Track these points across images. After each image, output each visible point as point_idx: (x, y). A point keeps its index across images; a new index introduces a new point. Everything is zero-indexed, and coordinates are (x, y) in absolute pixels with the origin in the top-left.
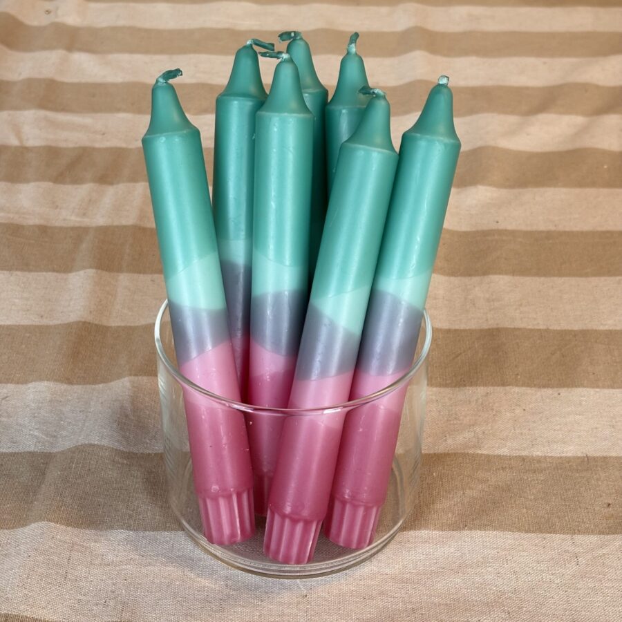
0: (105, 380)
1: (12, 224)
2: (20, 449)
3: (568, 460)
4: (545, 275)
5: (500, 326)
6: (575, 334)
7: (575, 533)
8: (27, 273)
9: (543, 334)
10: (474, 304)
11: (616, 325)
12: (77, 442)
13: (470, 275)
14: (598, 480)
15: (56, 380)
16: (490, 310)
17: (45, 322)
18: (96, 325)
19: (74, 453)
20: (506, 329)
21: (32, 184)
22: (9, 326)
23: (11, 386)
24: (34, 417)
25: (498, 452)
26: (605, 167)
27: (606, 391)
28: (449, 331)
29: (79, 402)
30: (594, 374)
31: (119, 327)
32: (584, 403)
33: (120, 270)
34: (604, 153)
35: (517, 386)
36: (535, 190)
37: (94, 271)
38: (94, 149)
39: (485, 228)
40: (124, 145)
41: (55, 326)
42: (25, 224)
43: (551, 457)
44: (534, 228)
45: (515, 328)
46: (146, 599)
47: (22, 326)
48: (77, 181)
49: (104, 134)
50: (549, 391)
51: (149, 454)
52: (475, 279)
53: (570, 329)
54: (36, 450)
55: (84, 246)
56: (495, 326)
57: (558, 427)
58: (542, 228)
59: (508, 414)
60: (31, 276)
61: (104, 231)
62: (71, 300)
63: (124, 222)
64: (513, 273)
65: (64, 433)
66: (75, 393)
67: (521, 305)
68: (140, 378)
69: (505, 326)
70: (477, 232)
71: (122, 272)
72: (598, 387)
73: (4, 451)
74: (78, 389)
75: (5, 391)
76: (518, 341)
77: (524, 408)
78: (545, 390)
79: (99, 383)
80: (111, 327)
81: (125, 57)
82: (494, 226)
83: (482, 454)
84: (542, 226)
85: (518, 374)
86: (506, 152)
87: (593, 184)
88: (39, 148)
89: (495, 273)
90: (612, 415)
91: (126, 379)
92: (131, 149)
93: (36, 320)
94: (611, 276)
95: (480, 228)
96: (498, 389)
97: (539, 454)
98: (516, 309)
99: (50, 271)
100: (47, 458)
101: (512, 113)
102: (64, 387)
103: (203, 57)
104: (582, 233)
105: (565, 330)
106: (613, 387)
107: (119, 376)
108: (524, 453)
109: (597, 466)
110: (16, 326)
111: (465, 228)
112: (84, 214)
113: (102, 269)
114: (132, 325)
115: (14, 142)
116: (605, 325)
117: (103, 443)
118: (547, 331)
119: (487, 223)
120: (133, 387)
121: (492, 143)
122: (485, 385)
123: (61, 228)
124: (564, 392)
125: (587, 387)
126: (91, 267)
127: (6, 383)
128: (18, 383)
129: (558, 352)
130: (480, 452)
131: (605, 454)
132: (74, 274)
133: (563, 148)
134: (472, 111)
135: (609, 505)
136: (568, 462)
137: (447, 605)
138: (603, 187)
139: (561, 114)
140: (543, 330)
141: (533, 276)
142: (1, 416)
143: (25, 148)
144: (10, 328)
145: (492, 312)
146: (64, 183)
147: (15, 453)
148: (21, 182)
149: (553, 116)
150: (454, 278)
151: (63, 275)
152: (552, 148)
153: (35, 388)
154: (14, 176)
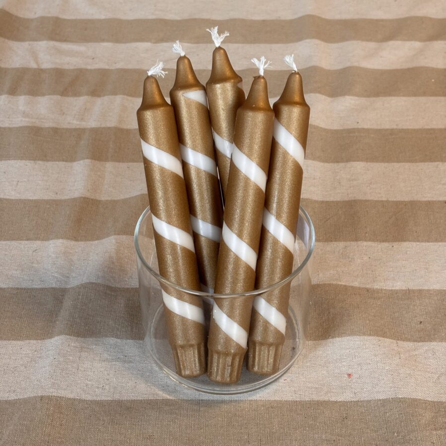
0: (98, 238)
1: (35, 127)
2: (46, 286)
3: (396, 292)
4: (388, 162)
6: (405, 204)
7: (398, 340)
8: (46, 162)
9: (384, 204)
10: (340, 183)
11: (433, 197)
12: (82, 281)
13: (338, 162)
14: (414, 305)
15: (68, 239)
16: (350, 187)
17: (59, 197)
18: (92, 199)
19: (80, 288)
20: (361, 201)
21: (47, 97)
22: (36, 200)
23: (38, 243)
24: (55, 264)
25: (351, 284)
26: (433, 80)
27: (424, 244)
28: (322, 202)
29: (82, 253)
30: (416, 232)
31: (107, 201)
32: (408, 252)
33: (107, 160)
34: (433, 70)
35: (366, 241)
36: (384, 98)
37: (89, 160)
38: (87, 70)
39: (349, 127)
40: (107, 67)
41: (65, 200)
42: (43, 127)
43: (386, 289)
44: (383, 127)
45: (366, 200)
46: (128, 385)
47: (44, 200)
48: (76, 94)
49: (93, 59)
50: (386, 244)
51: (128, 288)
52: (342, 165)
53: (402, 200)
54: (56, 286)
55: (82, 142)
56: (353, 199)
57: (391, 269)
58: (388, 127)
59: (359, 260)
60: (49, 164)
61: (95, 131)
62: (75, 181)
63: (109, 125)
64: (367, 160)
65: (74, 275)
66: (80, 247)
67: (371, 183)
68: (121, 236)
69: (360, 199)
70: (344, 130)
71: (108, 161)
72: (418, 241)
73: (36, 287)
74: (82, 244)
75: (35, 245)
76: (367, 209)
77: (369, 256)
78: (384, 243)
79: (95, 240)
80: (102, 201)
82: (356, 126)
83: (341, 285)
84: (387, 125)
85: (366, 233)
86: (366, 71)
87: (424, 94)
88: (50, 69)
89: (355, 161)
90: (427, 261)
91: (112, 237)
92: (112, 70)
93: (53, 196)
94: (432, 162)
95: (346, 127)
96: (353, 243)
97: (378, 287)
98: (367, 186)
99: (61, 161)
100: (64, 291)
101: (371, 40)
102: (73, 243)
104: (414, 130)
105: (399, 201)
106: (428, 242)
107: (108, 235)
108: (368, 286)
109: (414, 296)
110: (40, 200)
111: (336, 127)
112: (82, 119)
113: (95, 160)
114: (116, 199)
115: (34, 65)
116: (426, 197)
117: (98, 282)
118: (388, 201)
119: (350, 124)
120: (117, 243)
121: (356, 64)
122: (345, 240)
123: (67, 129)
124: (396, 245)
125: (411, 241)
126: (87, 158)
127: (35, 240)
128: (43, 240)
129: (394, 217)
130: (340, 283)
131: (421, 288)
132: (77, 162)
133: (405, 66)
134: (343, 39)
135: (421, 322)
136: (396, 294)
137: (316, 388)
138: (431, 96)
139: (404, 40)
140: (385, 201)
141: (380, 162)
142: (32, 263)
143: (42, 70)
144: (36, 201)
145: (352, 188)
146: (68, 96)
147: (43, 288)
148: (39, 96)
149: (399, 43)
150: (327, 164)
151: (69, 164)
152: (398, 67)
153: (54, 244)
154: (34, 91)
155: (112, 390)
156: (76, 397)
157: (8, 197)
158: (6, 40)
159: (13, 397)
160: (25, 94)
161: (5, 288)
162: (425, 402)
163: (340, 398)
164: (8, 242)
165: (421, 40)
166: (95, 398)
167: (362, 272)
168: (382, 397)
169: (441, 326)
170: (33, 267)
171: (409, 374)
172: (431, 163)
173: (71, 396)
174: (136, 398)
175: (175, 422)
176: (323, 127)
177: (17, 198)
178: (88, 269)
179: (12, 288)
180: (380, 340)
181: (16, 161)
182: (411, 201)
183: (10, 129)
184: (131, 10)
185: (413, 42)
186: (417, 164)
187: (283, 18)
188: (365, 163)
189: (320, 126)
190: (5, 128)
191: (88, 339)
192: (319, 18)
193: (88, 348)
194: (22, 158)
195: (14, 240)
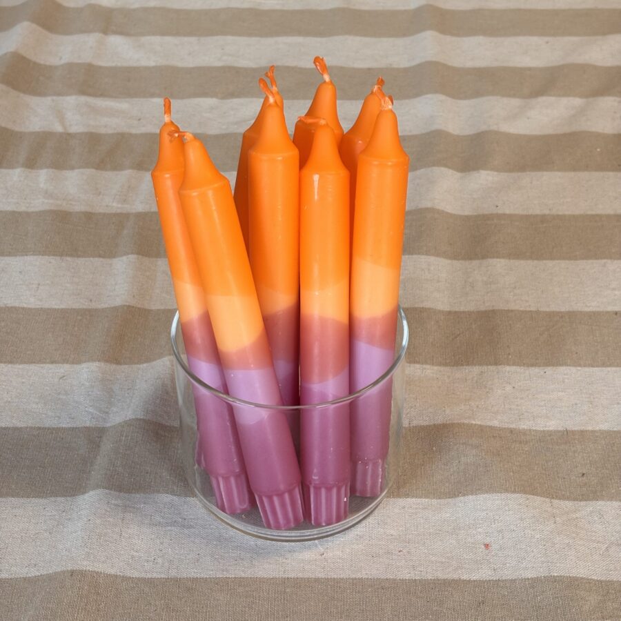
0: (148, 360)
1: (61, 211)
2: (79, 424)
3: (550, 433)
4: (537, 259)
5: (496, 308)
6: (561, 315)
7: (553, 498)
8: (76, 258)
9: (534, 316)
10: (473, 287)
11: (599, 307)
12: (126, 417)
13: (471, 259)
14: (574, 452)
15: (107, 361)
16: (488, 293)
17: (94, 305)
18: (138, 308)
19: (123, 427)
20: (501, 311)
21: (77, 171)
22: (63, 309)
23: (67, 366)
24: (89, 395)
25: (489, 423)
26: (598, 150)
27: (587, 369)
28: (450, 313)
29: (126, 380)
30: (577, 353)
31: (159, 310)
32: (566, 380)
34: (598, 136)
35: (508, 365)
36: (533, 174)
37: (135, 256)
38: (131, 135)
39: (486, 212)
41: (103, 309)
42: (71, 211)
43: (536, 430)
44: (530, 212)
45: (508, 310)
46: (188, 557)
47: (74, 309)
48: (117, 167)
49: (139, 120)
50: (536, 370)
52: (476, 263)
53: (558, 310)
54: (91, 425)
55: (125, 232)
56: (491, 309)
57: (543, 403)
58: (538, 212)
59: (499, 391)
60: (81, 261)
61: (143, 217)
62: (116, 284)
64: (510, 256)
65: (115, 409)
66: (123, 372)
67: (515, 288)
69: (500, 308)
70: (477, 216)
72: (580, 365)
73: (64, 426)
74: (125, 367)
75: (62, 371)
76: (510, 322)
77: (514, 385)
78: (533, 368)
79: (143, 363)
80: (152, 310)
81: (156, 39)
82: (495, 211)
83: (475, 425)
84: (536, 210)
85: (509, 354)
86: (508, 136)
87: (587, 168)
88: (82, 134)
89: (494, 257)
90: (590, 392)
91: (166, 358)
93: (86, 304)
94: (596, 259)
95: (481, 212)
96: (491, 368)
97: (525, 427)
98: (510, 292)
99: (96, 256)
100: (101, 431)
101: (514, 96)
102: (113, 367)
103: (230, 38)
105: (553, 312)
106: (593, 366)
107: (161, 356)
108: (513, 426)
109: (574, 439)
110: (68, 309)
111: (467, 212)
112: (125, 201)
113: (143, 255)
115: (58, 128)
116: (589, 307)
117: (148, 418)
118: (538, 312)
119: (487, 209)
120: (173, 365)
121: (494, 128)
122: (481, 364)
123: (104, 214)
124: (549, 370)
125: (570, 366)
126: (132, 253)
127: (63, 363)
128: (73, 363)
129: (546, 333)
130: (474, 422)
131: (583, 428)
132: (118, 259)
133: (560, 131)
134: (477, 94)
135: (583, 474)
136: (550, 436)
137: (442, 563)
138: (596, 170)
139: (559, 96)
140: (533, 311)
141: (527, 259)
142: (59, 394)
143: (69, 134)
144: (63, 311)
145: (489, 294)
146: (106, 170)
147: (73, 428)
148: (66, 169)
149: (552, 99)
150: (456, 261)
151: (108, 261)
152: (550, 131)
153: (88, 368)
154: (60, 163)
155: (166, 564)
156: (118, 573)
157: (25, 306)
158: (22, 95)
159: (33, 573)
160: (47, 167)
161: (21, 428)
162: (589, 581)
163: (475, 577)
164: (26, 366)
165: (581, 96)
166: (143, 575)
167: (503, 406)
168: (530, 574)
169: (611, 479)
170: (59, 399)
171: (568, 544)
172: (595, 261)
173: (112, 572)
174: (198, 576)
175: (252, 608)
176: (449, 211)
177: (38, 307)
178: (133, 401)
179: (31, 428)
180: (528, 499)
181: (35, 257)
182: (569, 312)
183: (28, 214)
184: (190, 54)
185: (571, 98)
186: (578, 262)
187: (395, 66)
188: (507, 261)
189: (446, 210)
190: (20, 213)
191: (133, 495)
192: (444, 65)
193: (134, 508)
194: (44, 253)
195: (34, 363)
